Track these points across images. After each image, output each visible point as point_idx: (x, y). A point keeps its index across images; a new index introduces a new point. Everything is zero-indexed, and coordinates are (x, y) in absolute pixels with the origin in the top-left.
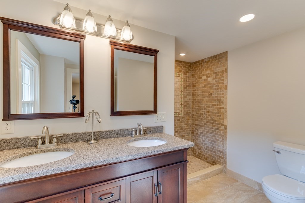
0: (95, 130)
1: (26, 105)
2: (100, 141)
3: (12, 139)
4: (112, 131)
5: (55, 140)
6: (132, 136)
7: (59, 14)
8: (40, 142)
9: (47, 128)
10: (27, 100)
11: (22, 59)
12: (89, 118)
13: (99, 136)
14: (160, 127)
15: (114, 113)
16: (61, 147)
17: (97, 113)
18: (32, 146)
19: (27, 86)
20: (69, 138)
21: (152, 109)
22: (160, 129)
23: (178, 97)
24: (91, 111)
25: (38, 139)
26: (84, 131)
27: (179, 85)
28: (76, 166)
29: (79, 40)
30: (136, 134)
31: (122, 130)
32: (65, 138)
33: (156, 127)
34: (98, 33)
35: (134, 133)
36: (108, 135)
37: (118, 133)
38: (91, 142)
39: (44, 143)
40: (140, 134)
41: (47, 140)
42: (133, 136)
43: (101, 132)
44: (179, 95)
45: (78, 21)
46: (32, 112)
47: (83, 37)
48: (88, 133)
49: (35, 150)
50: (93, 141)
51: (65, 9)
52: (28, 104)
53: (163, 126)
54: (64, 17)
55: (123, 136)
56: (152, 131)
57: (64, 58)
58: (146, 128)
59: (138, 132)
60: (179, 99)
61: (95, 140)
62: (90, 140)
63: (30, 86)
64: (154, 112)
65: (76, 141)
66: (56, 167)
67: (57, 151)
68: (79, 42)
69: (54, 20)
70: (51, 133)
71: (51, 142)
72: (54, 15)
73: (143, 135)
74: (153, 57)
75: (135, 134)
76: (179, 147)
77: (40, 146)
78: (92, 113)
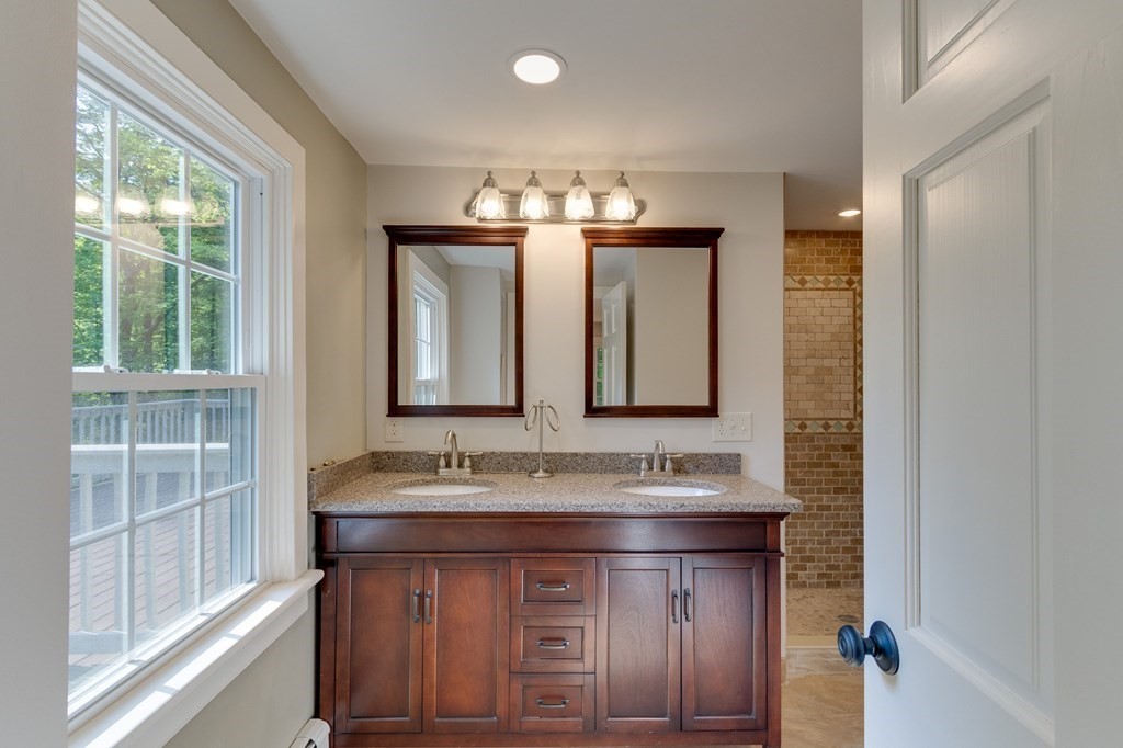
0: (546, 449)
1: (423, 388)
2: (558, 476)
3: (400, 453)
4: (587, 456)
5: (467, 462)
6: (639, 474)
7: (476, 194)
8: (442, 462)
9: (454, 436)
10: (424, 378)
11: (416, 287)
12: (535, 418)
13: (558, 465)
14: (730, 455)
15: (592, 411)
16: (477, 477)
17: (550, 407)
18: (429, 470)
19: (424, 345)
20: (495, 461)
21: (705, 401)
22: (731, 463)
23: (845, 363)
24: (538, 404)
25: (440, 456)
26: (525, 450)
27: (851, 319)
28: (493, 505)
29: (514, 240)
30: (651, 468)
31: (613, 454)
32: (486, 460)
33: (717, 455)
34: (557, 217)
35: (644, 465)
36: (580, 465)
37: (602, 462)
38: (536, 475)
39: (448, 465)
40: (663, 469)
41: (454, 462)
42: (642, 472)
43: (561, 454)
44: (852, 355)
45: (514, 199)
46: (433, 401)
47: (522, 232)
48: (532, 454)
49: (434, 477)
50: (541, 473)
51: (484, 185)
52: (426, 387)
53: (739, 455)
54: (483, 200)
55: (616, 470)
56: (701, 466)
57: (500, 269)
58: (680, 456)
59: (656, 465)
60: (852, 370)
61: (546, 471)
62: (536, 471)
63: (431, 344)
64: (711, 411)
65: (508, 470)
66: (462, 501)
67: (470, 484)
68: (514, 244)
69: (468, 209)
70: (460, 449)
71: (460, 465)
72: (466, 197)
73: (672, 473)
74: (707, 251)
75: (647, 467)
76: (744, 505)
77: (443, 472)
78: (539, 408)
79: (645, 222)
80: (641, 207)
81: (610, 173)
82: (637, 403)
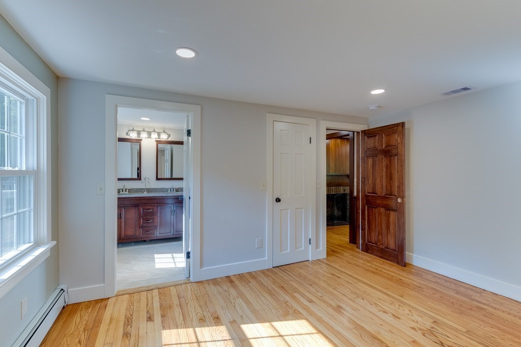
0: (147, 187)
4: (156, 189)
8: (121, 190)
9: (124, 185)
12: (144, 181)
15: (158, 179)
17: (148, 178)
20: (134, 190)
26: (141, 188)
29: (139, 141)
31: (162, 188)
32: (132, 190)
34: (149, 137)
35: (169, 190)
36: (154, 190)
37: (160, 190)
38: (144, 193)
39: (123, 191)
42: (169, 192)
43: (150, 188)
45: (139, 133)
47: (141, 140)
48: (143, 189)
54: (131, 133)
55: (163, 191)
58: (177, 188)
59: (172, 190)
61: (147, 192)
65: (137, 192)
69: (127, 134)
72: (127, 131)
77: (121, 193)
78: (145, 178)
79: (170, 139)
80: (169, 136)
81: (162, 128)
82: (173, 177)
